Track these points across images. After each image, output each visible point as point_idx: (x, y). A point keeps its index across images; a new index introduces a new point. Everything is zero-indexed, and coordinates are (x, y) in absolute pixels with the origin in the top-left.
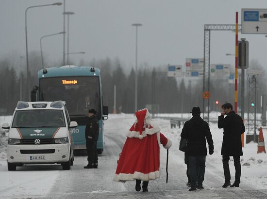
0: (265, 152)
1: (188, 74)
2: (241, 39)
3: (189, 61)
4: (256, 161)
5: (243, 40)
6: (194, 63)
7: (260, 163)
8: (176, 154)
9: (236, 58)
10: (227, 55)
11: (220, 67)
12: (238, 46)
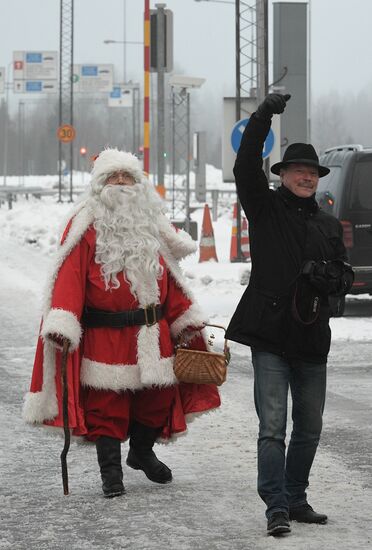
0: (217, 260)
1: (19, 85)
2: (156, 5)
3: (21, 58)
4: (197, 280)
5: (161, 8)
6: (31, 61)
7: (207, 284)
8: (12, 268)
9: (146, 48)
10: (107, 42)
11: (90, 70)
12: (149, 22)
